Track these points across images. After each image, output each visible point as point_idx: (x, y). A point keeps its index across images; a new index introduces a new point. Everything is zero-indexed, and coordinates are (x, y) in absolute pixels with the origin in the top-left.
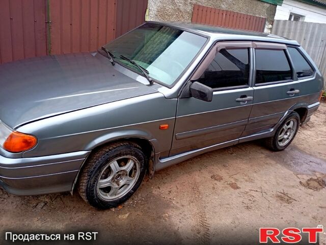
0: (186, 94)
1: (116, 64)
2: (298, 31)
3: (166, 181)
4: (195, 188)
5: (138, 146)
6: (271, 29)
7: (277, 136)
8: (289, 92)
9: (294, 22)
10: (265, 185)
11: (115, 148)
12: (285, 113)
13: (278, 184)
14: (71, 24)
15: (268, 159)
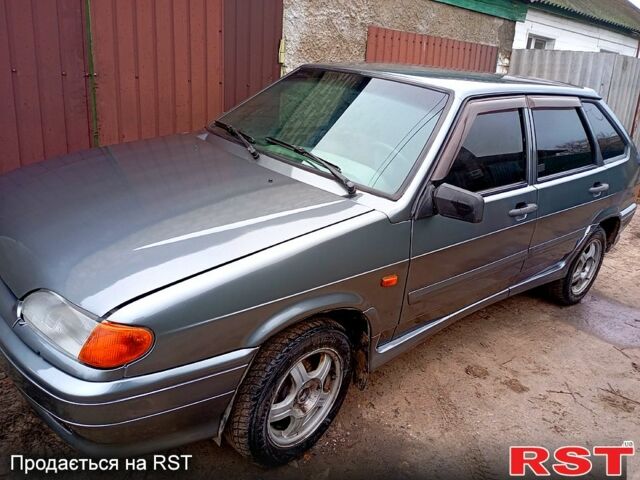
0: (426, 209)
1: (262, 157)
2: (557, 69)
3: (381, 389)
4: (442, 399)
5: (340, 326)
6: (507, 67)
7: (571, 276)
8: (592, 189)
9: (538, 51)
10: (572, 378)
11: (300, 335)
12: (585, 230)
13: (594, 372)
14: (137, 78)
15: (558, 322)
